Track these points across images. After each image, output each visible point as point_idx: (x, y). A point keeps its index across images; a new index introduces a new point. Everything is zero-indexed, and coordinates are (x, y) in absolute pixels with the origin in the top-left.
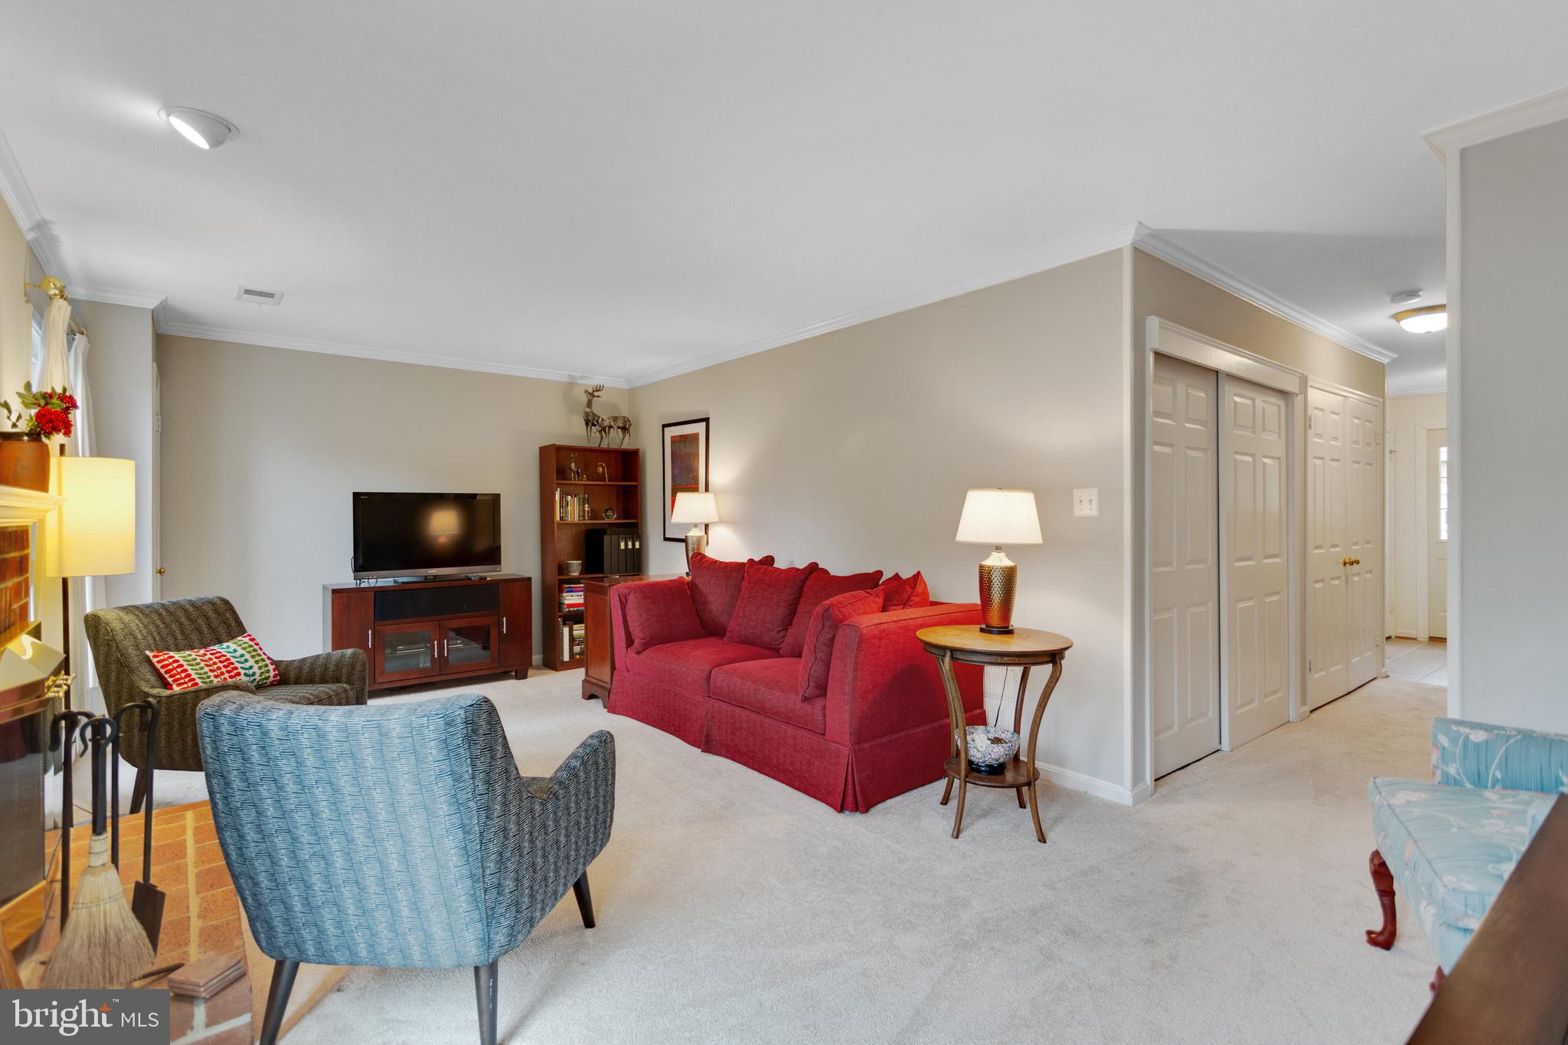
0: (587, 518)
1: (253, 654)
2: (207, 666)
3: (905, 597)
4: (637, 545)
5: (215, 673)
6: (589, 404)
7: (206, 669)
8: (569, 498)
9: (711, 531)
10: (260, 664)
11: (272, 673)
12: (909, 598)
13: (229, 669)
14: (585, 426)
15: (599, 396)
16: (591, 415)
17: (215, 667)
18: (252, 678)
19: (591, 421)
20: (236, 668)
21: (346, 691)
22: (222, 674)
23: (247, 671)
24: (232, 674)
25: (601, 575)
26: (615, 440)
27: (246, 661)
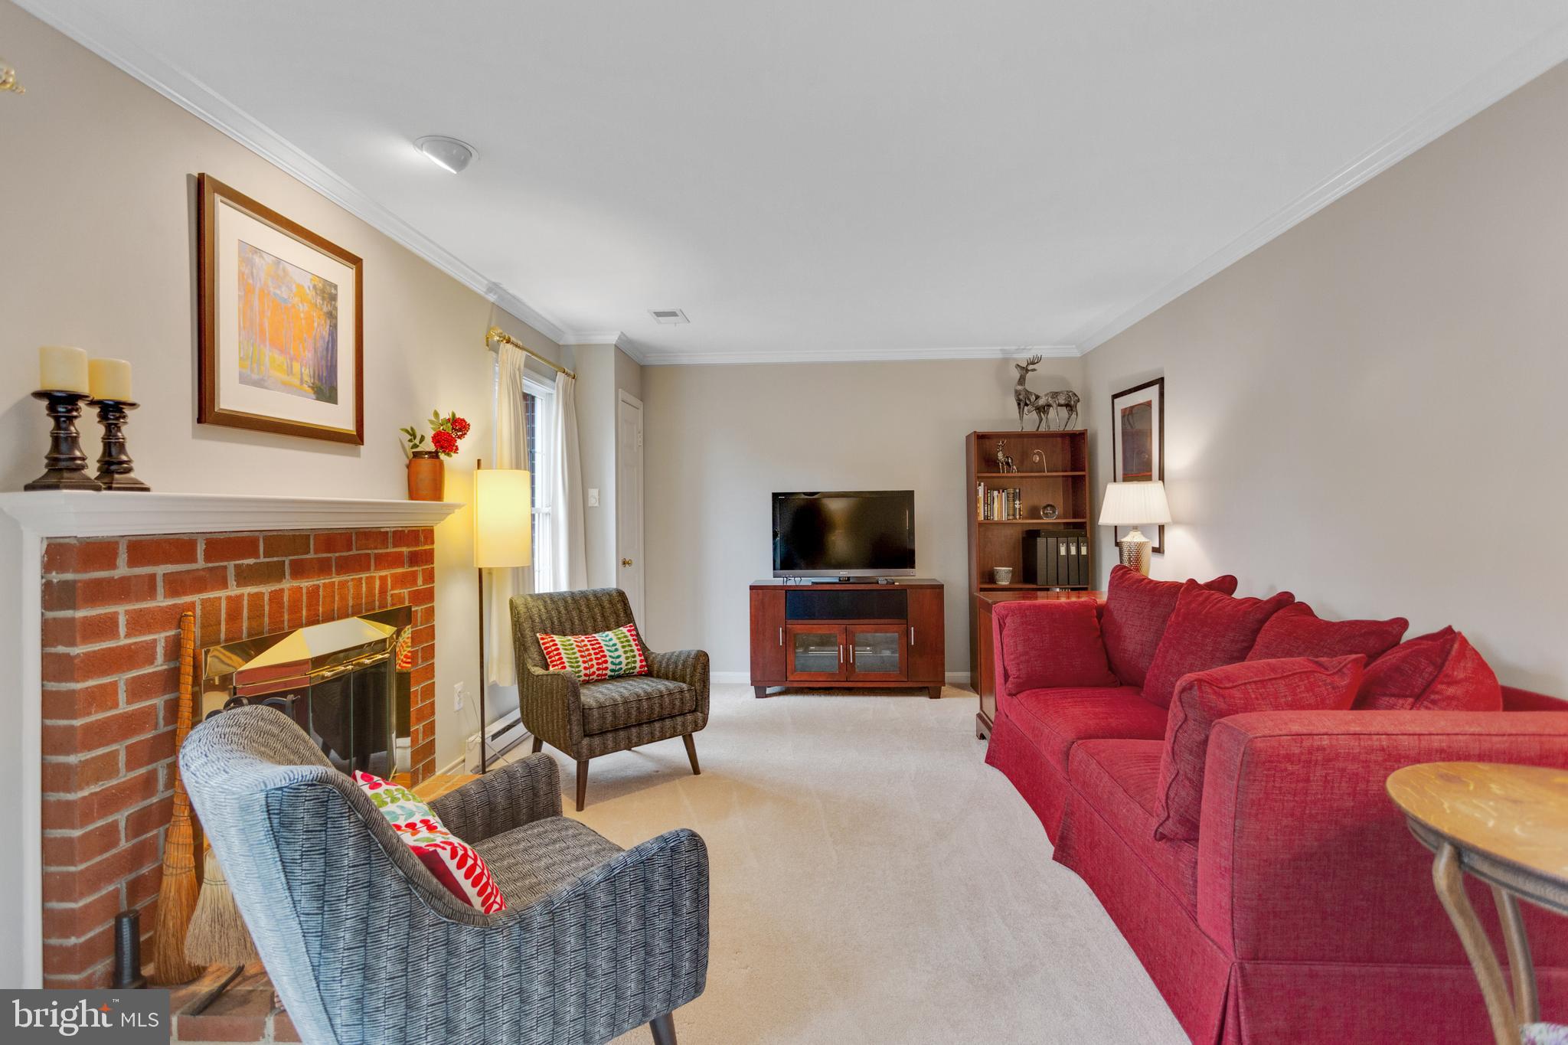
0: (1018, 517)
1: (624, 644)
2: (580, 651)
3: (1420, 681)
4: (1084, 551)
5: (585, 659)
6: (1022, 380)
7: (578, 654)
8: (996, 493)
9: (1169, 535)
10: (628, 655)
11: (638, 664)
12: (1430, 683)
13: (599, 656)
14: (1017, 407)
15: (1034, 370)
16: (1023, 393)
17: (587, 653)
18: (618, 667)
19: (1023, 400)
20: (605, 656)
21: (682, 692)
22: (591, 660)
23: (614, 660)
24: (600, 661)
25: (1034, 586)
26: (1056, 420)
27: (616, 650)
